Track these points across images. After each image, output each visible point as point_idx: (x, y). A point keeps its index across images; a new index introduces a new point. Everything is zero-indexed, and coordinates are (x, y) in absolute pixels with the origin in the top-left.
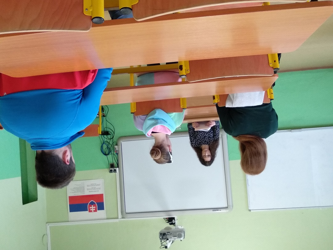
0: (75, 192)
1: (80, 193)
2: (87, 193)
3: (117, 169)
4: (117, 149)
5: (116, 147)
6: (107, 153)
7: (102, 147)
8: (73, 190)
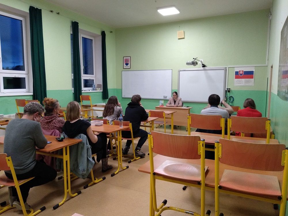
0: (250, 80)
2: (243, 80)
7: (233, 100)
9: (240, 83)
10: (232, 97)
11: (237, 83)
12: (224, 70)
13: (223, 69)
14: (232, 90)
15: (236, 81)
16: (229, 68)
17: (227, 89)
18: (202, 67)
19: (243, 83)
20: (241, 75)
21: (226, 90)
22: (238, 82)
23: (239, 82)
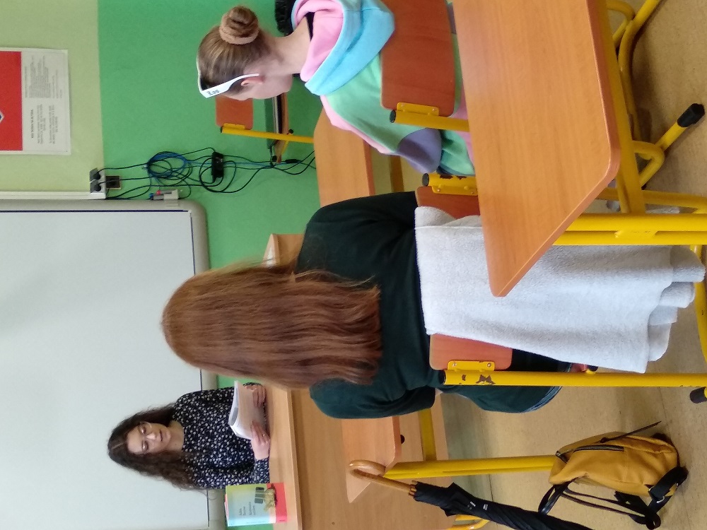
0: (33, 70)
1: (29, 84)
2: (29, 104)
3: (101, 195)
4: (166, 197)
5: (175, 195)
6: (154, 169)
7: (175, 155)
8: (39, 64)
9: (54, 121)
10: (150, 163)
11: (52, 137)
15: (41, 141)
17: (98, 188)
19: (51, 108)
22: (46, 135)
23: (42, 127)
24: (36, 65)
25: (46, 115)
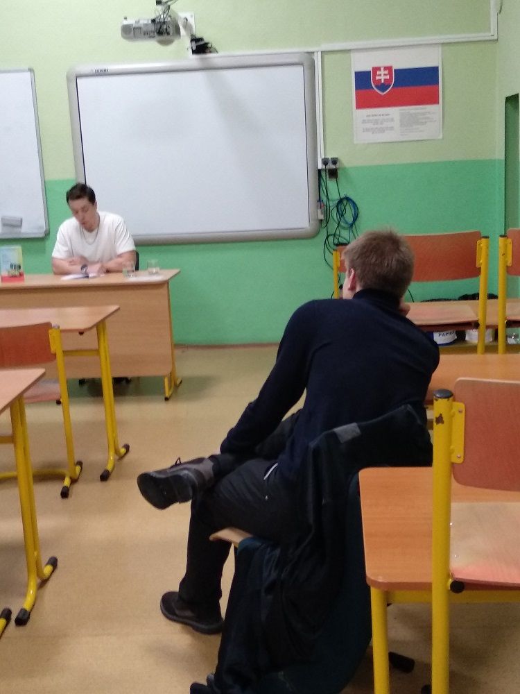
0: (424, 114)
1: (412, 111)
2: (394, 112)
4: (319, 211)
5: (321, 217)
6: (344, 203)
7: (356, 217)
8: (428, 118)
9: (382, 130)
10: (348, 199)
11: (368, 130)
12: (300, 69)
13: (295, 60)
14: (344, 169)
15: (364, 122)
16: (326, 57)
17: (325, 162)
18: (194, 52)
19: (392, 128)
20: (383, 87)
21: (320, 166)
22: (370, 125)
23: (376, 122)
24: (428, 115)
25: (385, 125)
